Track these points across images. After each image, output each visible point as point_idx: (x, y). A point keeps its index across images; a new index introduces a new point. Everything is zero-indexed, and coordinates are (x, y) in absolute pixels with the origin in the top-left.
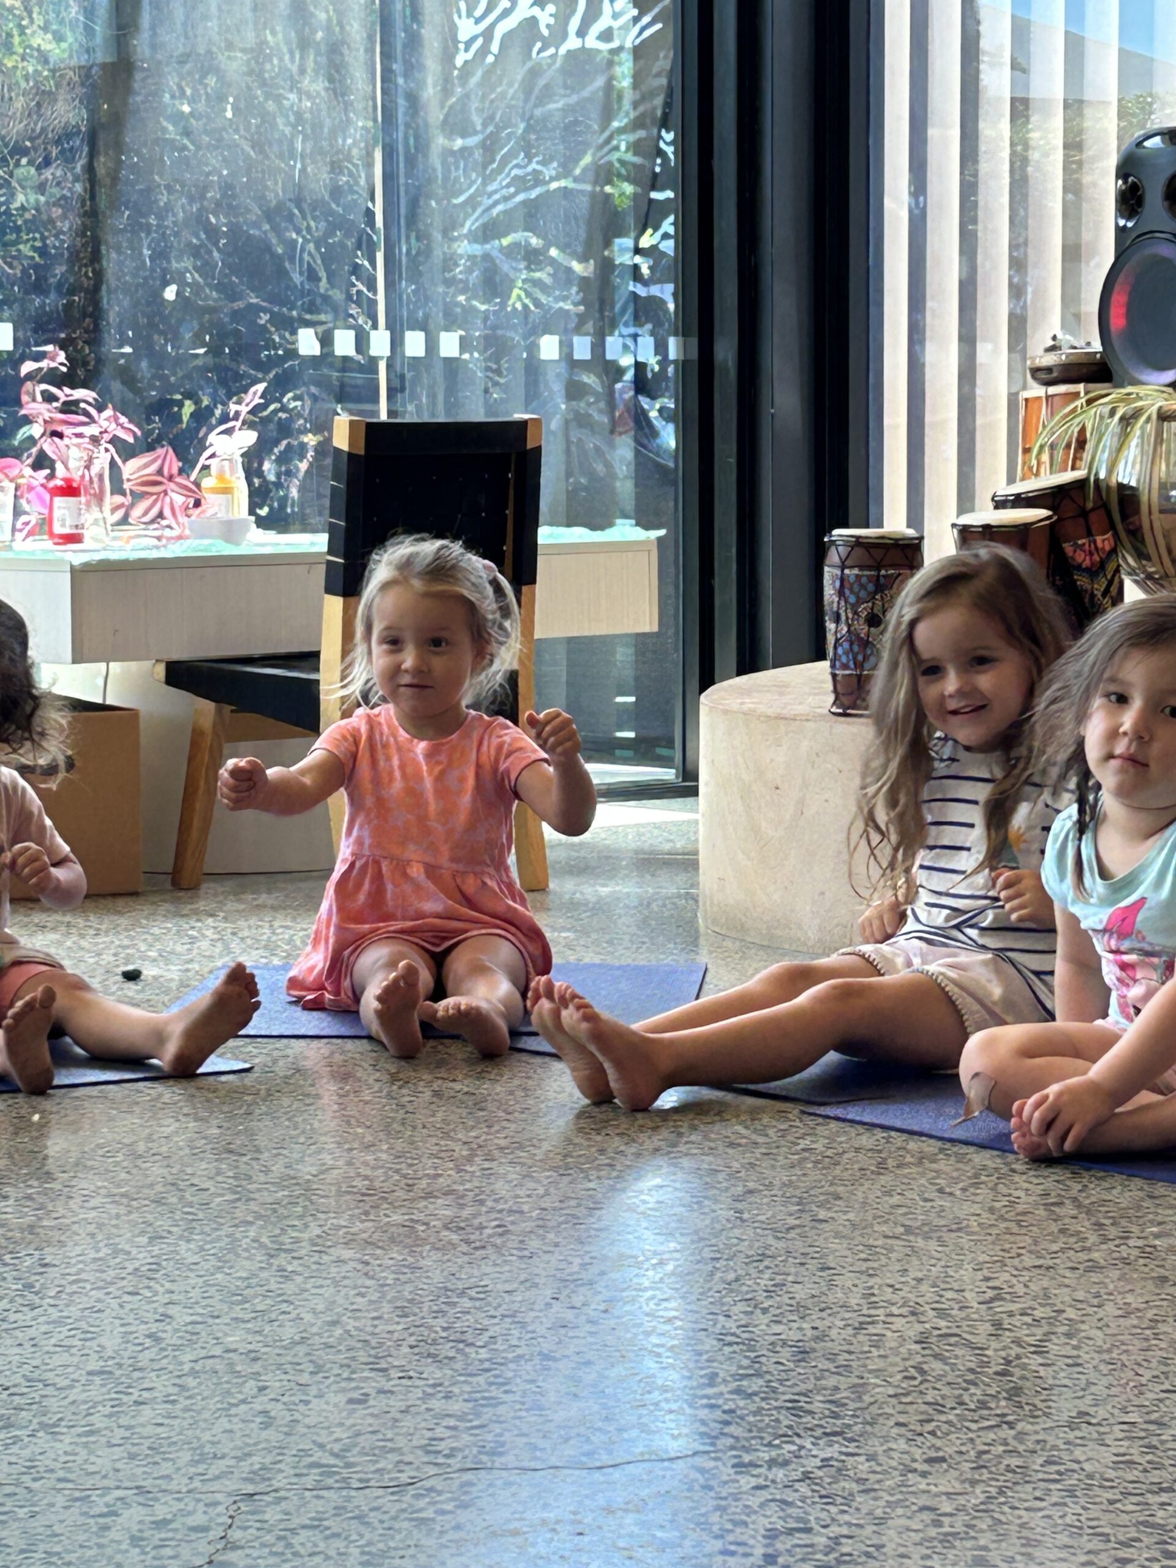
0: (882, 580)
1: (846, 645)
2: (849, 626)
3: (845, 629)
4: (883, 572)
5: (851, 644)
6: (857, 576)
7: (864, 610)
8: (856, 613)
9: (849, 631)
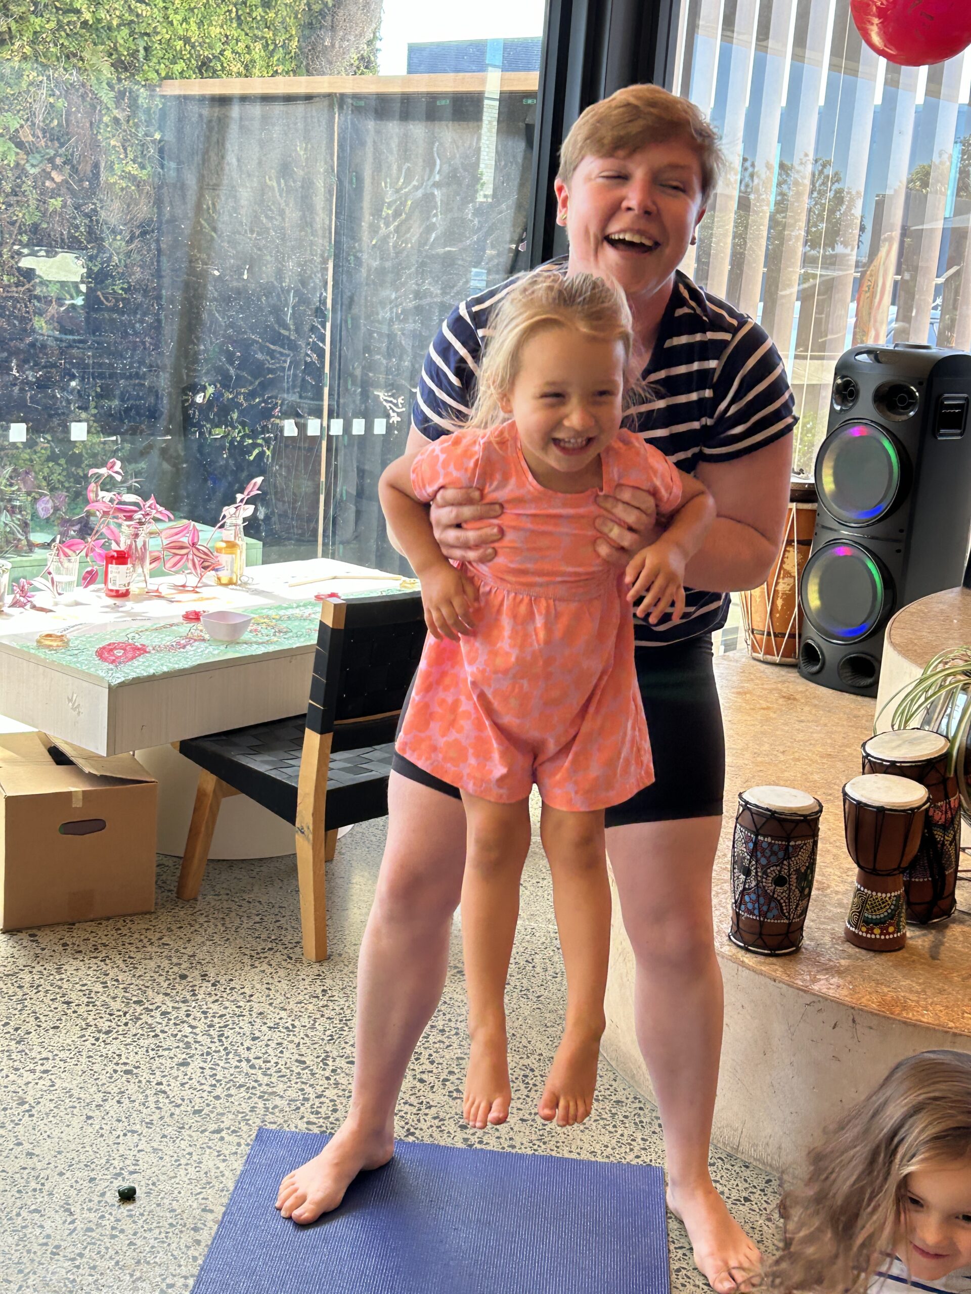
0: (791, 849)
1: (754, 897)
2: (758, 882)
3: (754, 884)
4: (792, 843)
5: (758, 896)
6: (770, 844)
7: (773, 871)
8: (765, 873)
9: (757, 885)
